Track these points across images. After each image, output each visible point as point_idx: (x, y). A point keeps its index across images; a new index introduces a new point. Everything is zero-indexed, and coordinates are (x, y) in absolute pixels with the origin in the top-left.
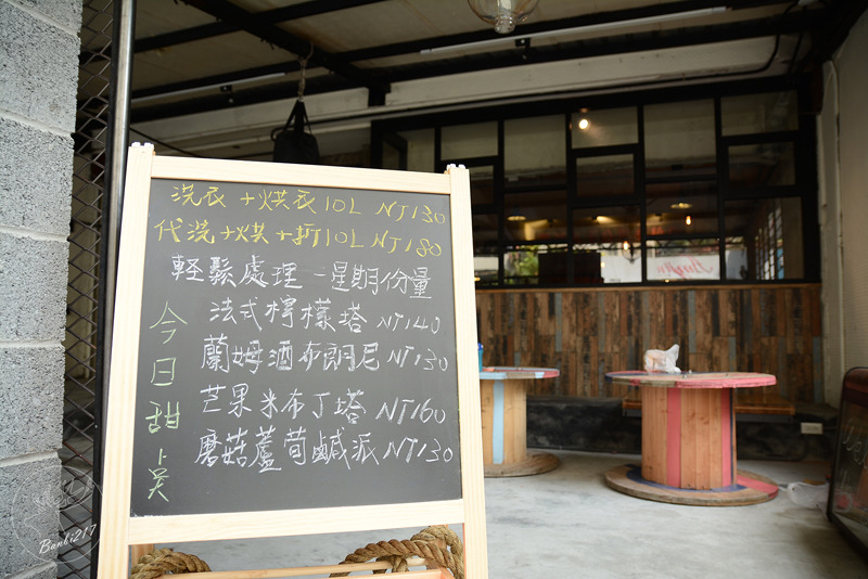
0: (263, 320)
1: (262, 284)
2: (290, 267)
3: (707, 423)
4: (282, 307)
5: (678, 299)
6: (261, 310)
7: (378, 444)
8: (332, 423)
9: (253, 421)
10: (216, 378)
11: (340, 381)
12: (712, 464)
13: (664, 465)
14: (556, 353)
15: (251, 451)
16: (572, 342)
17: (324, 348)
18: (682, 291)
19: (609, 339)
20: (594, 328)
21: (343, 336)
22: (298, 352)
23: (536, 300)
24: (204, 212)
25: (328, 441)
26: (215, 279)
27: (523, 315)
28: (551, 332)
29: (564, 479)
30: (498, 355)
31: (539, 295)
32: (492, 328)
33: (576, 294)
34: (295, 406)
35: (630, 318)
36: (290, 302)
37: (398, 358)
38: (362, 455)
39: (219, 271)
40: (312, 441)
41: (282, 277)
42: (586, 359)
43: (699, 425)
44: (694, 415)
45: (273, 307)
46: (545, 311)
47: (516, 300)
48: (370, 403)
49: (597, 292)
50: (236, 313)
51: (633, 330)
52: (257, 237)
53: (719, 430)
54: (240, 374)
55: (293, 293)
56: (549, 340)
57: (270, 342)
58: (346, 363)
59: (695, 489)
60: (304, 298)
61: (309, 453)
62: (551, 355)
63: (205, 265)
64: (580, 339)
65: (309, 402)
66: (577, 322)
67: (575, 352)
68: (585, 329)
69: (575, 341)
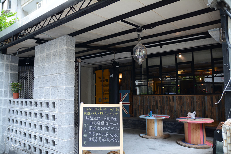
0: (96, 124)
1: (96, 120)
2: (99, 117)
3: (197, 130)
4: (98, 122)
5: (203, 98)
6: (96, 123)
7: (110, 139)
8: (104, 136)
9: (95, 136)
10: (91, 131)
11: (105, 131)
12: (198, 139)
13: (188, 139)
14: (175, 110)
15: (95, 140)
16: (178, 107)
17: (103, 127)
18: (204, 96)
19: (187, 107)
20: (183, 104)
21: (106, 126)
22: (100, 128)
23: (170, 98)
24: (89, 111)
25: (104, 139)
26: (91, 119)
27: (167, 101)
28: (173, 105)
29: (168, 140)
30: (162, 110)
31: (170, 97)
32: (160, 104)
33: (179, 96)
34: (100, 134)
35: (191, 102)
36: (99, 122)
37: (112, 129)
38: (108, 141)
39: (91, 118)
40: (102, 139)
41: (98, 119)
42: (181, 111)
43: (194, 131)
44: (193, 128)
45: (97, 122)
46: (172, 100)
47: (165, 98)
48: (109, 134)
49: (183, 96)
50: (93, 123)
51: (192, 105)
52: (95, 114)
53: (199, 132)
54: (94, 130)
55: (100, 121)
56: (173, 107)
57: (97, 127)
58: (106, 129)
59: (194, 144)
60: (101, 121)
61: (102, 140)
62: (173, 110)
63: (89, 117)
64: (180, 107)
65: (102, 134)
66: (179, 103)
67: (179, 110)
68: (181, 105)
69: (179, 107)
